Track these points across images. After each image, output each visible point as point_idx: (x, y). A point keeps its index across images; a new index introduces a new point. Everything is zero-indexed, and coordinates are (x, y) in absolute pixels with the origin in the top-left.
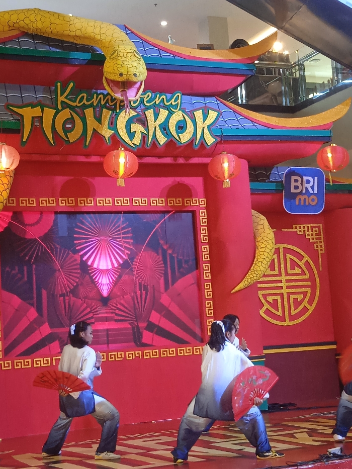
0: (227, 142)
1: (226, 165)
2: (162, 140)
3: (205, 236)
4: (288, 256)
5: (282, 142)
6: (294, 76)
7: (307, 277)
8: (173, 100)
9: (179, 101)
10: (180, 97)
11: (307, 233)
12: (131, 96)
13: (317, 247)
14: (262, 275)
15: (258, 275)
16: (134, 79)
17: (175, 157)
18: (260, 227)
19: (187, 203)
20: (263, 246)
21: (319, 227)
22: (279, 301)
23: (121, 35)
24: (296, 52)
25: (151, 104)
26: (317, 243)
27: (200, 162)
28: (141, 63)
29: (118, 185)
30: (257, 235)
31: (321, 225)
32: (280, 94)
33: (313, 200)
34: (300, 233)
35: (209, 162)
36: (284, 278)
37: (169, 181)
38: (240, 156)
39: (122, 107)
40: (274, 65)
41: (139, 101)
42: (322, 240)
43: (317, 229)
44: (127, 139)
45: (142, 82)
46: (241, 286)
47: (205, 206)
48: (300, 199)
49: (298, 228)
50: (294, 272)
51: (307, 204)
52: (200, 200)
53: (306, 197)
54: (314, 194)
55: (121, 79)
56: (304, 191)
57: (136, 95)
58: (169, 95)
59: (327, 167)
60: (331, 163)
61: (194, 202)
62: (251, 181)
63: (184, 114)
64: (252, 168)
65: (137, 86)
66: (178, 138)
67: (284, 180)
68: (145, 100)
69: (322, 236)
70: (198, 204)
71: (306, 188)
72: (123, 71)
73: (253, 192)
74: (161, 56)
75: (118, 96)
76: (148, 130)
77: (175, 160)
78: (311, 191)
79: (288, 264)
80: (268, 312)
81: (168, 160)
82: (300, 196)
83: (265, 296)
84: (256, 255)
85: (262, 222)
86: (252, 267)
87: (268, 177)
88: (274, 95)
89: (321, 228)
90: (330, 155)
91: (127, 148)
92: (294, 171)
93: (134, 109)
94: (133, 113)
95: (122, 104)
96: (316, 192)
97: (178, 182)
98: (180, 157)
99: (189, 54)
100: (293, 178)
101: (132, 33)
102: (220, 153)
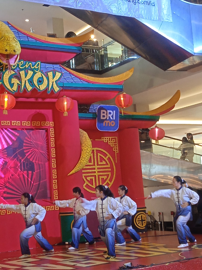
0: (65, 90)
1: (65, 103)
2: (29, 88)
3: (53, 143)
4: (99, 154)
5: (96, 91)
6: (101, 53)
7: (109, 166)
8: (36, 66)
9: (39, 66)
10: (40, 64)
11: (109, 142)
12: (12, 63)
13: (114, 149)
14: (85, 165)
15: (83, 166)
16: (14, 53)
17: (37, 98)
18: (84, 138)
19: (43, 124)
20: (86, 149)
21: (115, 138)
22: (94, 180)
23: (6, 27)
24: (103, 40)
25: (23, 67)
26: (114, 147)
27: (51, 101)
28: (18, 44)
29: (4, 114)
30: (82, 143)
31: (116, 137)
32: (94, 63)
33: (113, 124)
34: (105, 142)
35: (56, 101)
36: (96, 167)
37: (33, 111)
38: (73, 98)
39: (6, 69)
40: (90, 47)
41: (16, 66)
42: (117, 146)
43: (115, 140)
44: (9, 87)
45: (18, 55)
46: (73, 172)
47: (53, 126)
48: (106, 123)
49: (104, 139)
50: (101, 163)
51: (110, 125)
52: (50, 122)
53: (109, 121)
54: (113, 120)
55: (6, 53)
56: (108, 119)
57: (15, 62)
58: (34, 63)
59: (121, 105)
60: (123, 103)
61: (47, 124)
62: (79, 112)
63: (42, 74)
64: (80, 105)
65: (15, 57)
66: (38, 88)
67: (97, 112)
68: (20, 65)
69: (117, 144)
70: (49, 125)
71: (109, 116)
72: (7, 48)
73: (80, 119)
74: (29, 40)
75: (4, 62)
76: (21, 83)
77: (37, 100)
78: (112, 118)
79: (99, 160)
80: (87, 186)
81: (33, 100)
82: (106, 121)
83: (86, 177)
84: (82, 154)
85: (85, 135)
86: (80, 161)
87: (88, 110)
88: (90, 64)
89: (117, 139)
90: (122, 99)
91: (9, 93)
92: (103, 107)
93: (13, 70)
94: (13, 73)
95: (6, 67)
96: (114, 119)
97: (38, 112)
98: (40, 98)
99: (44, 40)
100: (102, 111)
101: (12, 26)
102: (62, 97)
